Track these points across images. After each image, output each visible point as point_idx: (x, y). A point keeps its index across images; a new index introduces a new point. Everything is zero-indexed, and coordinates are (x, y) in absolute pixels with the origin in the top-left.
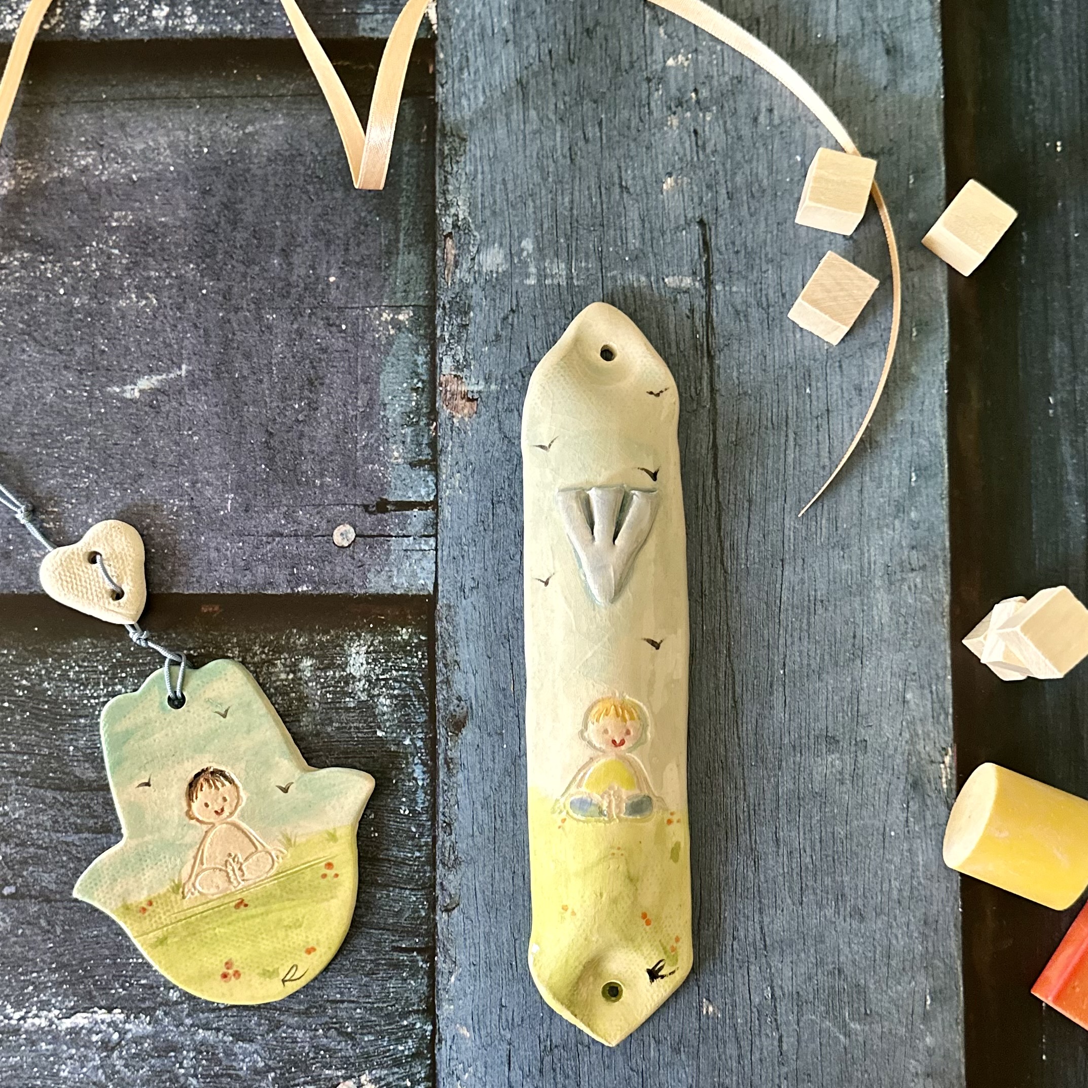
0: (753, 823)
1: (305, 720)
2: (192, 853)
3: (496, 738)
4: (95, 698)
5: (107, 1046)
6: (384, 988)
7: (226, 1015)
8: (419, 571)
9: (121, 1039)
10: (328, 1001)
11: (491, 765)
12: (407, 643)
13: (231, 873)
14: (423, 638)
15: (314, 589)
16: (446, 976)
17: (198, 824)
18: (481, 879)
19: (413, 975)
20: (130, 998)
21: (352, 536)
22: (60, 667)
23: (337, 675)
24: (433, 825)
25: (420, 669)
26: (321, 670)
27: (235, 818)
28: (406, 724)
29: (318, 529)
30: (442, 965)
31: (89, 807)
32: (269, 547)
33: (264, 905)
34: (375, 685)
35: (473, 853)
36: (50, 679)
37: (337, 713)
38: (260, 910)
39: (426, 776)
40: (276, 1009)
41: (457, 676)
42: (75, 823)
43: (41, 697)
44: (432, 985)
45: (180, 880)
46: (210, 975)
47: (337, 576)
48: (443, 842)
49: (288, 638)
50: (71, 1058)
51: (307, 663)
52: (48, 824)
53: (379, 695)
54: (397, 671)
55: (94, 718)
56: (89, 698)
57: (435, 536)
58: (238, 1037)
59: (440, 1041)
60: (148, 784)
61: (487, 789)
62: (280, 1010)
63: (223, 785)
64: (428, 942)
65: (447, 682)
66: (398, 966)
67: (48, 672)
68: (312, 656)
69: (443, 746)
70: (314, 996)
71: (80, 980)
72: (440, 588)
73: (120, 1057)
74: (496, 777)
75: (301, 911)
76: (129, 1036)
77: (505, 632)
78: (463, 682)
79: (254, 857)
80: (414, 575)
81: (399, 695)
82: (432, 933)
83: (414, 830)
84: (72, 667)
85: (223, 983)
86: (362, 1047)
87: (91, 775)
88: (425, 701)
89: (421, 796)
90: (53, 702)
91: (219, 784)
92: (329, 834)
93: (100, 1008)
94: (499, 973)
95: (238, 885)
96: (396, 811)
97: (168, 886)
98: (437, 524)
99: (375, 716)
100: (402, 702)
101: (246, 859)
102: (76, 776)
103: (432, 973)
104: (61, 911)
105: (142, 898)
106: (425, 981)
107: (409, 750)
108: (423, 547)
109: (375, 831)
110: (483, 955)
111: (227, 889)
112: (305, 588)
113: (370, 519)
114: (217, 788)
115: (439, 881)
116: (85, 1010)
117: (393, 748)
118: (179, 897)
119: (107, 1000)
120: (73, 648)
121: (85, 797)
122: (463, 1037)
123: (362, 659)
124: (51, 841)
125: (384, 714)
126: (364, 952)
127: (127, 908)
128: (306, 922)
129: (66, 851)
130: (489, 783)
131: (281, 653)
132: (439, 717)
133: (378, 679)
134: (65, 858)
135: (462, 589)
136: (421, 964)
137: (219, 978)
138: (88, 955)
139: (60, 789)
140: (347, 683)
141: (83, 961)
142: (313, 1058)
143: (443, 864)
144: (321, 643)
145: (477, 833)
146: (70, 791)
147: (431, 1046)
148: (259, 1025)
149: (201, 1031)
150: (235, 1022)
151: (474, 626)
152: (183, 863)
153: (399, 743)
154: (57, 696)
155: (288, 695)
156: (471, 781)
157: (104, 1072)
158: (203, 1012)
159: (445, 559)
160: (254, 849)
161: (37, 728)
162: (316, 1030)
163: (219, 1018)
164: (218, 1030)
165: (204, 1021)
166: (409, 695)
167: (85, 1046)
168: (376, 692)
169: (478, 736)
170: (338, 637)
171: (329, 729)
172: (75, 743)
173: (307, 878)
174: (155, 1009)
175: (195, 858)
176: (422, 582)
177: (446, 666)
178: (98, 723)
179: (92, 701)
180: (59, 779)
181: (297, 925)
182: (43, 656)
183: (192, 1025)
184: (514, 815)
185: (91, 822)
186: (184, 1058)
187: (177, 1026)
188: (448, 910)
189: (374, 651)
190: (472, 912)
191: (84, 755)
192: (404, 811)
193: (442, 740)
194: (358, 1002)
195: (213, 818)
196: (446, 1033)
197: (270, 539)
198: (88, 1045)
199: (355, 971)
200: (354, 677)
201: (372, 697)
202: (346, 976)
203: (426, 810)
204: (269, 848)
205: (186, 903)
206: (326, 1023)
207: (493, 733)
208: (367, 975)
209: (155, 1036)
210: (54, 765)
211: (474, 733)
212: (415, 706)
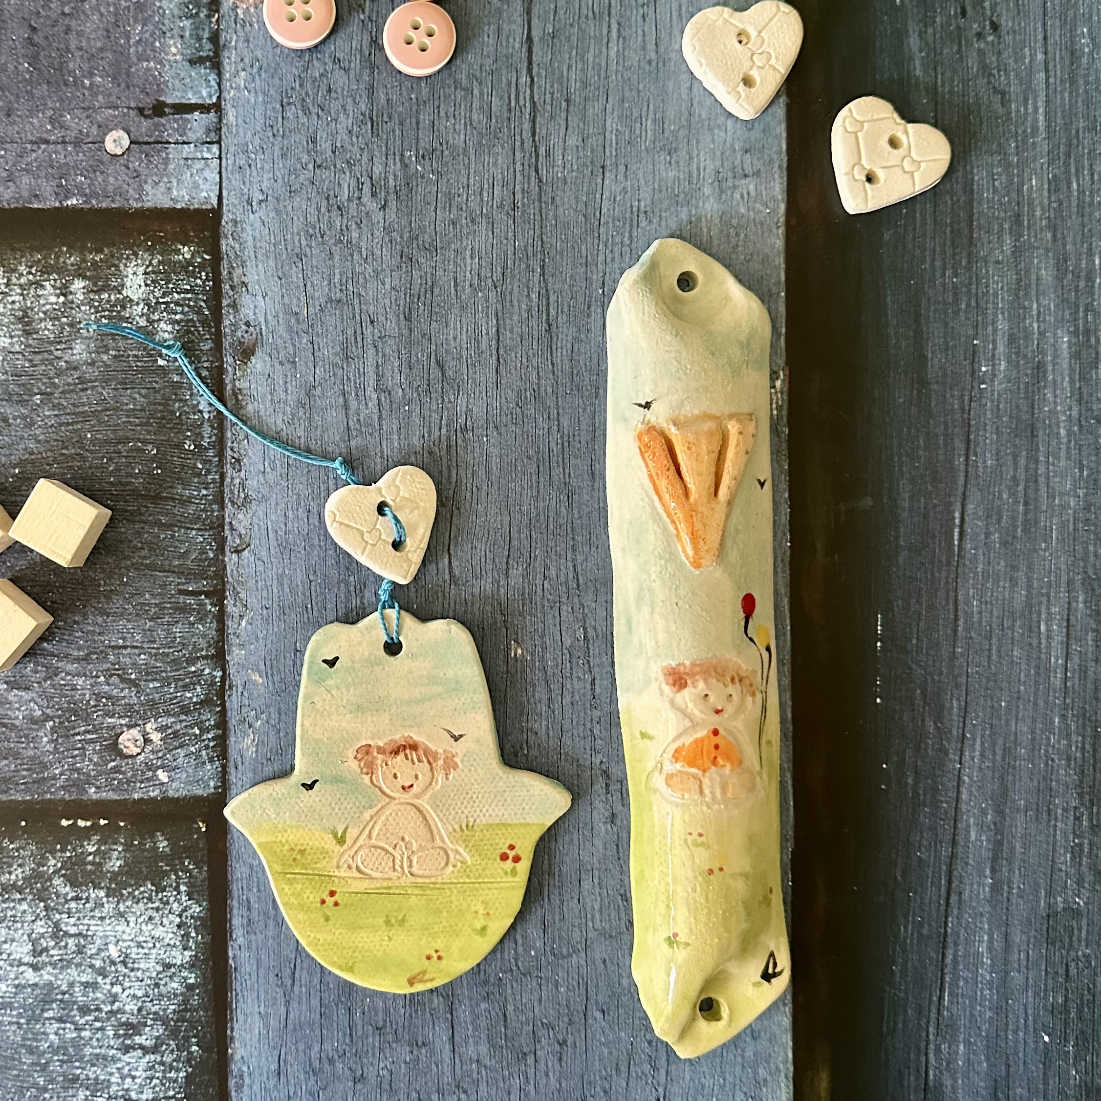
0: (566, 455)
1: (79, 347)
3: (288, 366)
8: (201, 182)
10: (110, 647)
11: (283, 396)
12: (189, 263)
14: (207, 257)
15: (85, 202)
16: (236, 620)
18: (273, 518)
19: (201, 619)
21: (126, 142)
23: (113, 298)
24: (220, 461)
25: (203, 291)
26: (95, 292)
28: (190, 351)
29: (88, 135)
30: (232, 608)
32: (34, 155)
34: (155, 310)
35: (264, 490)
37: (113, 341)
39: (213, 408)
41: (245, 300)
44: (222, 629)
47: (110, 188)
48: (232, 479)
49: (57, 257)
51: (78, 285)
53: (159, 320)
54: (179, 293)
57: (219, 142)
59: (231, 687)
61: (279, 422)
64: (216, 585)
65: (234, 306)
66: (185, 610)
68: (85, 277)
69: (231, 376)
72: (225, 201)
74: (288, 409)
77: (297, 250)
78: (252, 306)
80: (196, 186)
81: (181, 320)
82: (221, 575)
83: (200, 466)
88: (210, 327)
89: (207, 430)
96: (180, 446)
98: (220, 129)
100: (185, 328)
103: (221, 617)
106: (214, 625)
108: (206, 155)
109: (158, 468)
112: (75, 202)
113: (145, 124)
115: (227, 520)
117: (176, 378)
122: (255, 684)
123: (140, 280)
126: (147, 596)
130: (281, 418)
131: (49, 274)
132: (226, 344)
133: (158, 303)
135: (249, 202)
136: (209, 607)
140: (124, 307)
143: (232, 502)
144: (94, 263)
145: (268, 469)
147: (221, 693)
151: (264, 244)
156: (262, 416)
159: (230, 168)
166: (192, 321)
168: (156, 316)
169: (269, 364)
170: (113, 256)
171: (105, 358)
176: (205, 194)
177: (232, 288)
188: (238, 551)
189: (154, 272)
190: (264, 553)
192: (189, 445)
193: (230, 369)
194: (142, 648)
196: (237, 679)
197: (35, 147)
199: (138, 615)
200: (131, 301)
201: (151, 322)
202: (129, 621)
203: (212, 445)
207: (285, 361)
208: (151, 619)
211: (265, 361)
212: (199, 332)
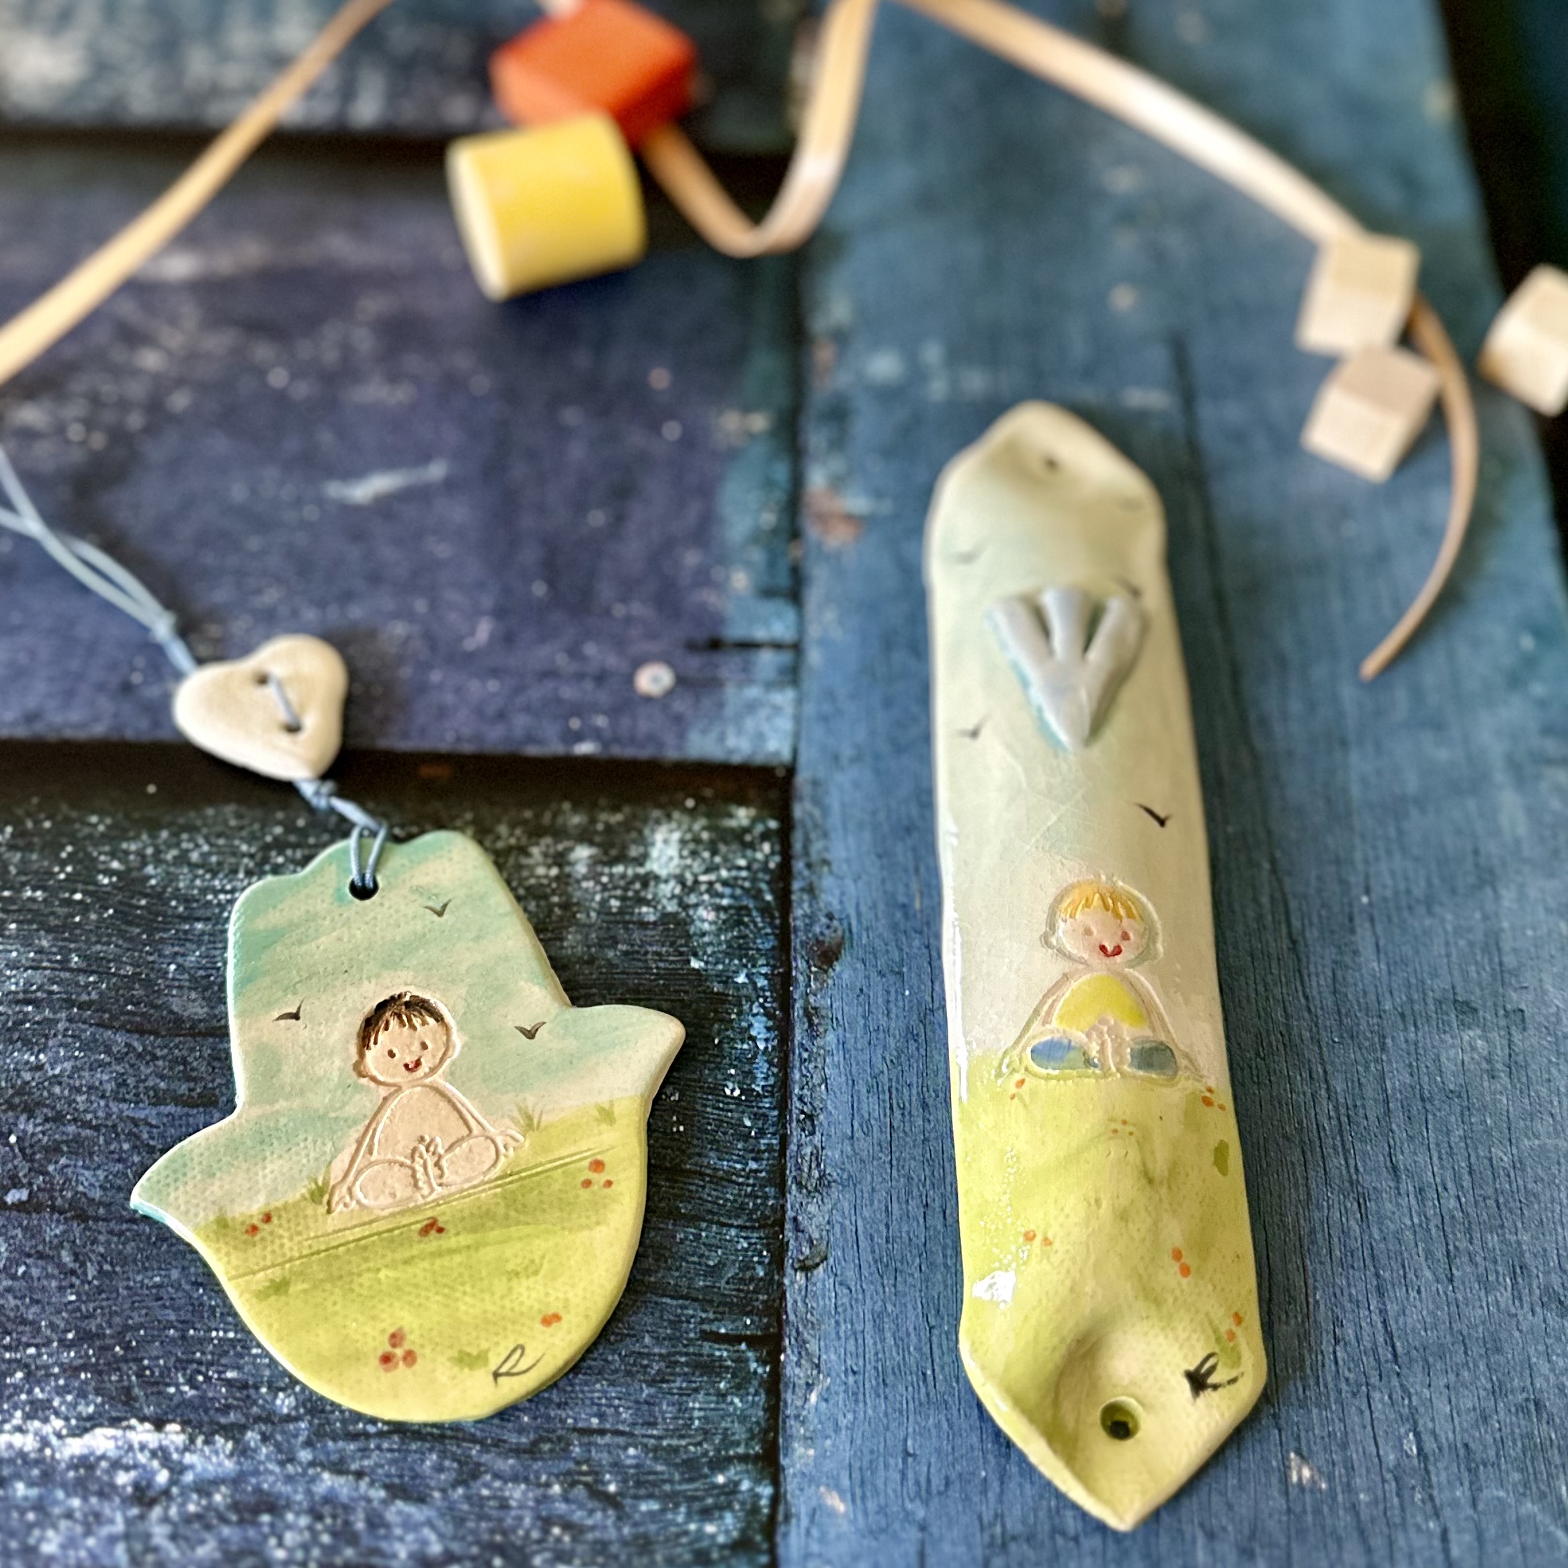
1: (572, 938)
2: (355, 1134)
3: (892, 978)
4: (226, 892)
5: (144, 1496)
6: (682, 1409)
7: (379, 1448)
8: (769, 731)
9: (173, 1482)
10: (575, 1429)
11: (883, 1021)
12: (746, 830)
13: (420, 1175)
14: (773, 825)
15: (603, 750)
16: (800, 1392)
17: (372, 1084)
18: (866, 1213)
19: (738, 1387)
20: (202, 1403)
21: (670, 681)
22: (178, 845)
23: (630, 872)
24: (782, 1116)
25: (765, 868)
26: (605, 864)
27: (438, 1079)
28: (740, 950)
30: (793, 1368)
31: (184, 1062)
33: (474, 1230)
34: (692, 891)
35: (852, 1168)
36: (158, 860)
37: (627, 929)
38: (464, 1239)
39: (772, 1035)
40: (473, 1440)
41: (827, 882)
42: (155, 1088)
43: (138, 888)
44: (774, 1408)
45: (326, 1182)
46: (357, 1357)
47: (640, 734)
48: (800, 1146)
49: (555, 816)
50: (69, 1515)
51: (582, 853)
52: (109, 1087)
53: (696, 906)
54: (729, 870)
55: (218, 921)
56: (216, 892)
57: (795, 686)
58: (397, 1491)
59: (787, 1518)
60: (296, 1016)
61: (878, 1060)
62: (482, 1442)
63: (424, 1023)
64: (768, 1326)
65: (811, 890)
66: (711, 1368)
67: (158, 852)
68: (591, 843)
69: (802, 988)
70: (549, 1419)
71: (115, 1365)
72: (802, 756)
73: (165, 1519)
74: (892, 1042)
75: (540, 1246)
76: (189, 1477)
78: (837, 892)
79: (465, 1145)
80: (760, 737)
81: (730, 907)
82: (776, 1310)
83: (748, 1123)
84: (197, 846)
85: (381, 1373)
86: (636, 1525)
87: (198, 1010)
88: (773, 918)
89: (761, 1067)
90: (158, 896)
91: (417, 1021)
92: (601, 1110)
93: (143, 1419)
94: (901, 1388)
95: (430, 1191)
96: (717, 1090)
97: (303, 1190)
98: (798, 669)
99: (689, 937)
100: (735, 917)
101: (450, 1148)
102: (171, 1012)
103: (774, 1385)
104: (102, 1238)
105: (254, 1208)
106: (762, 1399)
107: (744, 992)
108: (776, 700)
109: (679, 1123)
110: (870, 1355)
111: (409, 1199)
112: (586, 749)
113: (696, 659)
114: (413, 1027)
115: (790, 1214)
116: (114, 1422)
117: (717, 988)
118: (322, 1209)
119: (158, 1405)
120: (204, 818)
121: (181, 1047)
122: (832, 1513)
123: (673, 851)
124: (109, 1115)
125: (703, 934)
126: (647, 1340)
127: (222, 1226)
128: (546, 1266)
129: (131, 1133)
130: (879, 1051)
131: (540, 837)
132: (796, 941)
133: (696, 882)
134: (126, 1146)
135: (836, 758)
136: (753, 1365)
137: (375, 1362)
138: (136, 1319)
139: (141, 1031)
140: (645, 885)
141: (127, 1328)
142: (539, 1541)
143: (800, 1185)
144: (609, 828)
145: (859, 1134)
146: (157, 1034)
147: (770, 1528)
148: (439, 1469)
149: (326, 1476)
150: (393, 1462)
151: (857, 813)
152: (337, 1151)
153: (727, 979)
154: (164, 888)
155: (546, 897)
156: (849, 1046)
157: (130, 1551)
158: (334, 1440)
159: (809, 717)
160: (465, 1132)
161: (122, 934)
162: (548, 1485)
163: (365, 1452)
164: (359, 1475)
165: (334, 1457)
166: (746, 908)
167: (101, 1494)
168: (693, 899)
169: (861, 975)
170: (635, 817)
171: (611, 954)
172: (180, 960)
173: (556, 1187)
174: (243, 1428)
175: (359, 1143)
176: (774, 746)
177: (809, 866)
178: (225, 931)
179: (222, 897)
180: (143, 1015)
181: (531, 1269)
182: (153, 827)
183: (312, 1464)
184: (925, 1105)
185: (183, 1088)
186: (289, 1527)
187: (282, 1464)
188: (806, 1268)
189: (694, 841)
190: (851, 1274)
191: (193, 979)
192: (732, 1090)
193: (801, 978)
194: (631, 1435)
195: (401, 1077)
196: (799, 1500)
198: (106, 1491)
199: (629, 1373)
200: (657, 878)
201: (685, 907)
202: (612, 1384)
203: (769, 1091)
204: (492, 1131)
205: (332, 1222)
206: (568, 1473)
207: (886, 970)
208: (652, 1383)
209: (236, 1481)
210: (138, 992)
211: (855, 969)
212: (755, 924)
